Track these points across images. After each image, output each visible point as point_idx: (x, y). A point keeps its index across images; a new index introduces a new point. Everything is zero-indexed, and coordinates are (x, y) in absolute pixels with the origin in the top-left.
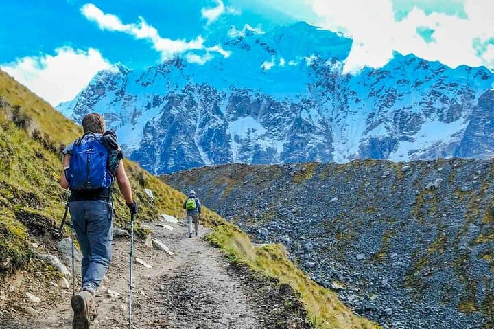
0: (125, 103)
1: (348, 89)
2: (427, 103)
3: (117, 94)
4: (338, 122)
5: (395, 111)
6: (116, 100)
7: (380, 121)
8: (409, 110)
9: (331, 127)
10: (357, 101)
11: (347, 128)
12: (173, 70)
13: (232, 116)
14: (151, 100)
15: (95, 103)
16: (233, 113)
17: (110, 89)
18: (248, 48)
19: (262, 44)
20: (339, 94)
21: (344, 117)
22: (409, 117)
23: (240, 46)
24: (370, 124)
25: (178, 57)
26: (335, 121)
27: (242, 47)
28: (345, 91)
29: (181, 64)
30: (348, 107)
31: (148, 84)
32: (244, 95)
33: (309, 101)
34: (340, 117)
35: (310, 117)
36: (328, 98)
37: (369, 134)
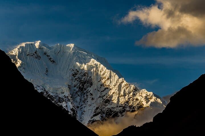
1: (89, 92)
2: (123, 107)
4: (81, 109)
5: (108, 108)
7: (100, 113)
8: (114, 109)
9: (77, 112)
10: (93, 99)
11: (84, 113)
18: (39, 58)
19: (48, 56)
20: (85, 94)
21: (84, 107)
22: (113, 113)
23: (35, 57)
24: (95, 113)
26: (80, 108)
27: (36, 57)
28: (88, 92)
30: (87, 102)
33: (68, 97)
34: (83, 106)
35: (67, 106)
36: (78, 95)
37: (93, 118)
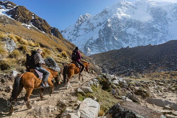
0: (90, 25)
3: (87, 22)
6: (87, 24)
12: (104, 14)
13: (127, 28)
14: (98, 24)
15: (81, 25)
16: (127, 27)
17: (85, 21)
25: (106, 10)
29: (107, 13)
31: (96, 19)
32: (130, 21)
